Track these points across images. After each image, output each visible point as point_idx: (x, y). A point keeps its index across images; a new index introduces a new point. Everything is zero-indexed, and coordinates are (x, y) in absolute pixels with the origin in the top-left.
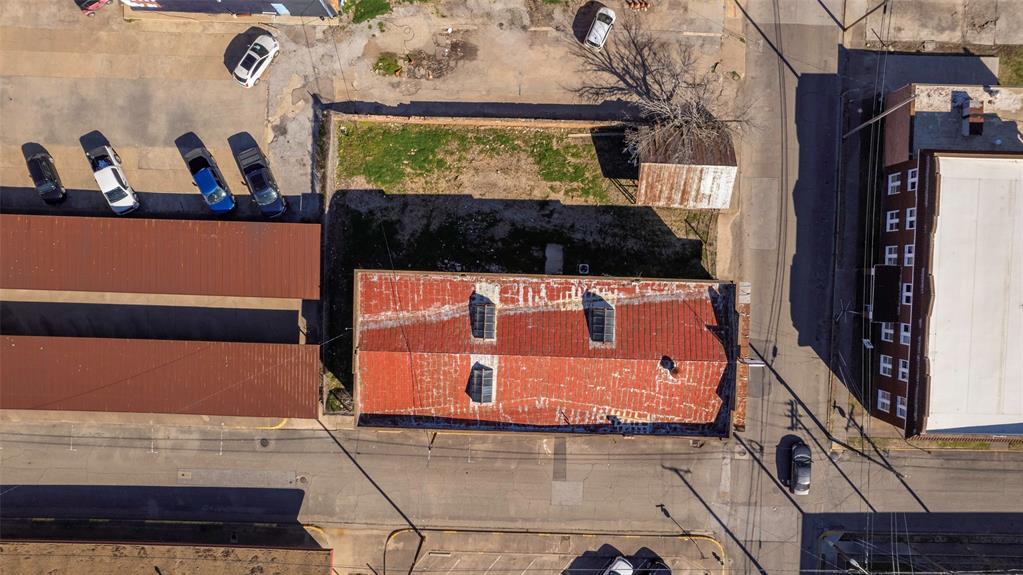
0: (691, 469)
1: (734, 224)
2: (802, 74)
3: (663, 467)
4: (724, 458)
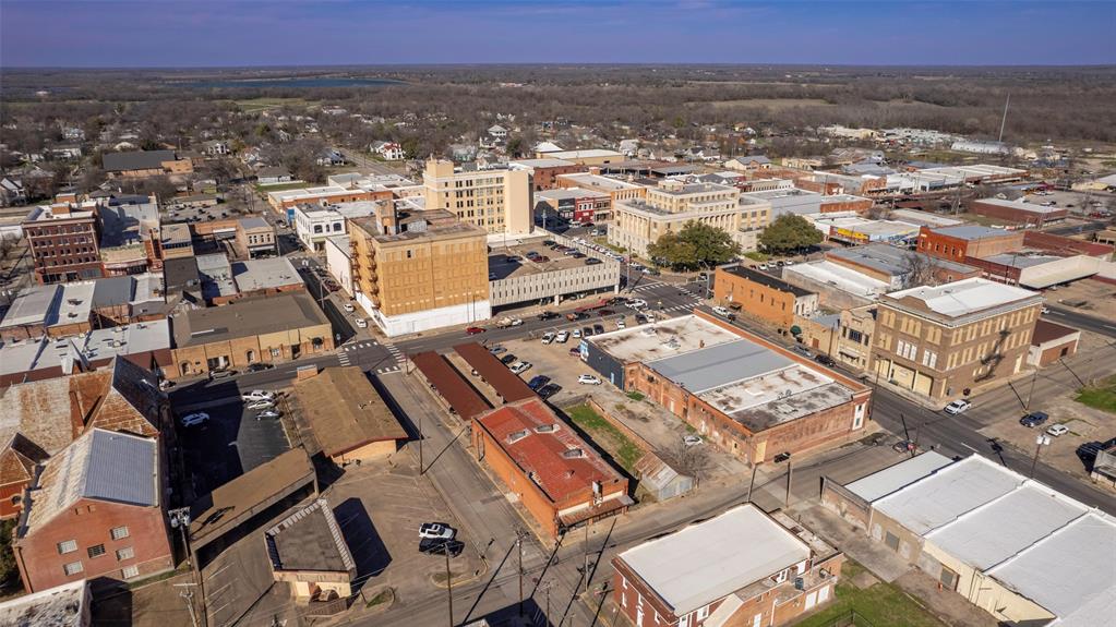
1: (659, 510)
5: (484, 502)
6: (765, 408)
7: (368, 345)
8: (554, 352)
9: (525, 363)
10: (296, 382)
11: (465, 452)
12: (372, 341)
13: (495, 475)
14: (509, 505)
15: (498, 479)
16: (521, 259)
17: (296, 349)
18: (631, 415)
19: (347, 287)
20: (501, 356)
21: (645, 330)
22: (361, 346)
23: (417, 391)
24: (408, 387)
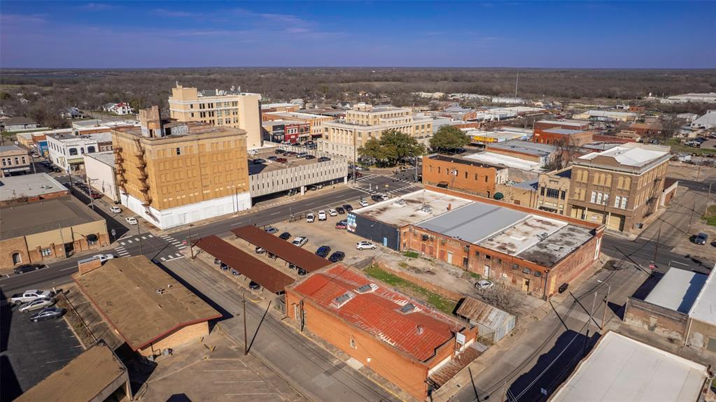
1: (501, 351)
2: (571, 330)
5: (328, 373)
6: (537, 249)
7: (144, 238)
8: (321, 228)
9: (304, 238)
10: (78, 276)
11: (282, 325)
12: (146, 235)
13: (325, 343)
14: (355, 372)
15: (331, 347)
16: (265, 161)
17: (69, 247)
18: (418, 271)
19: (110, 194)
20: (277, 235)
21: (396, 202)
22: (137, 239)
23: (207, 272)
24: (197, 270)
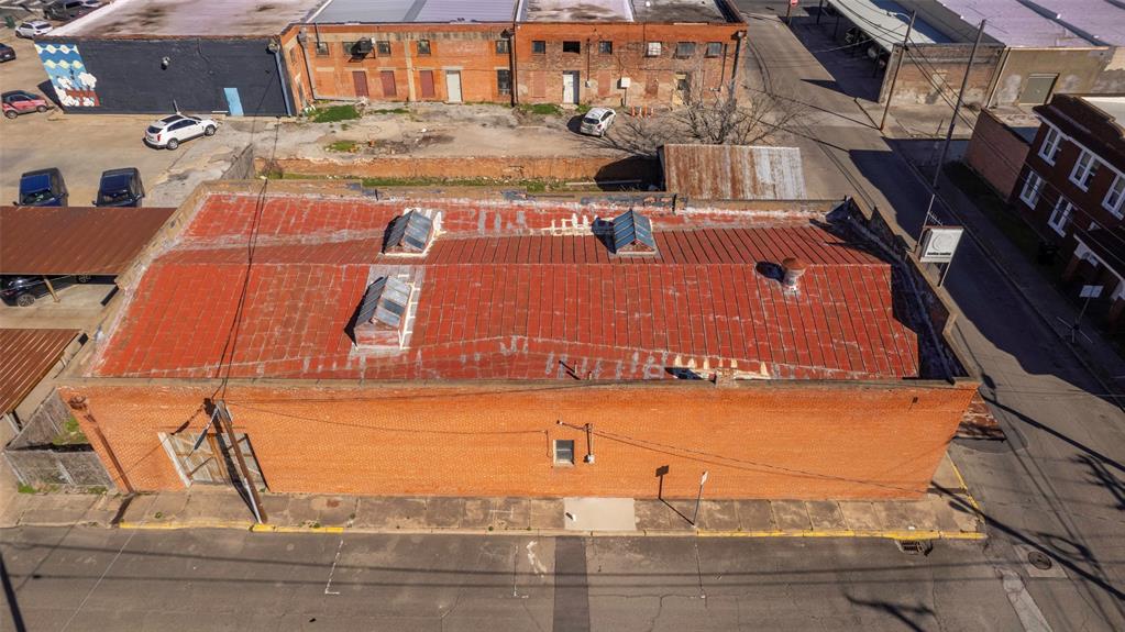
0: (931, 606)
2: (853, 150)
3: (852, 600)
4: (1001, 578)
13: (402, 506)
14: (640, 545)
